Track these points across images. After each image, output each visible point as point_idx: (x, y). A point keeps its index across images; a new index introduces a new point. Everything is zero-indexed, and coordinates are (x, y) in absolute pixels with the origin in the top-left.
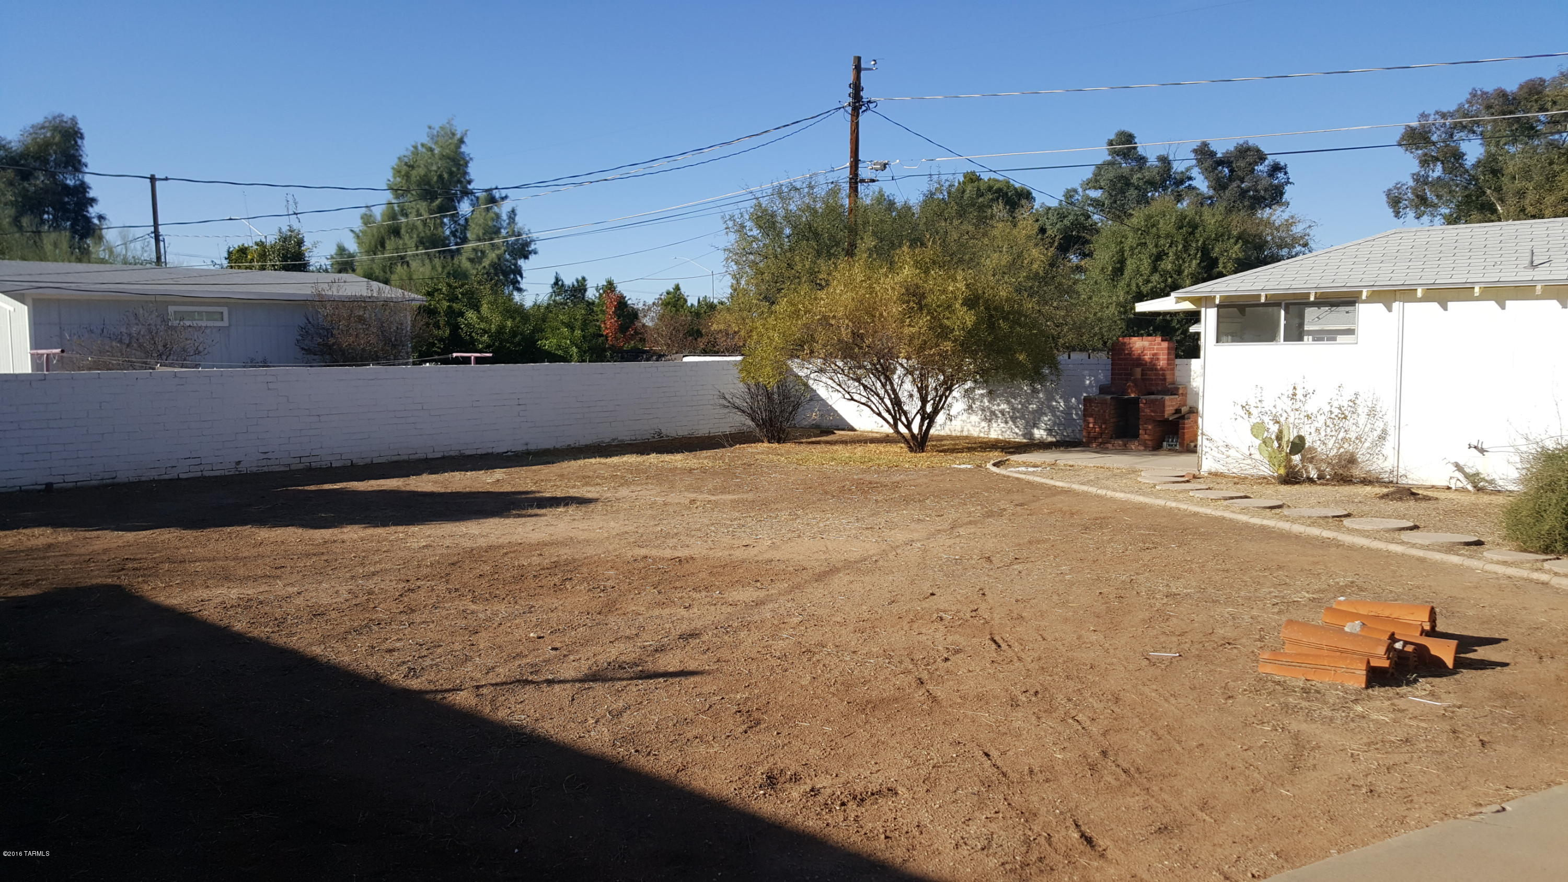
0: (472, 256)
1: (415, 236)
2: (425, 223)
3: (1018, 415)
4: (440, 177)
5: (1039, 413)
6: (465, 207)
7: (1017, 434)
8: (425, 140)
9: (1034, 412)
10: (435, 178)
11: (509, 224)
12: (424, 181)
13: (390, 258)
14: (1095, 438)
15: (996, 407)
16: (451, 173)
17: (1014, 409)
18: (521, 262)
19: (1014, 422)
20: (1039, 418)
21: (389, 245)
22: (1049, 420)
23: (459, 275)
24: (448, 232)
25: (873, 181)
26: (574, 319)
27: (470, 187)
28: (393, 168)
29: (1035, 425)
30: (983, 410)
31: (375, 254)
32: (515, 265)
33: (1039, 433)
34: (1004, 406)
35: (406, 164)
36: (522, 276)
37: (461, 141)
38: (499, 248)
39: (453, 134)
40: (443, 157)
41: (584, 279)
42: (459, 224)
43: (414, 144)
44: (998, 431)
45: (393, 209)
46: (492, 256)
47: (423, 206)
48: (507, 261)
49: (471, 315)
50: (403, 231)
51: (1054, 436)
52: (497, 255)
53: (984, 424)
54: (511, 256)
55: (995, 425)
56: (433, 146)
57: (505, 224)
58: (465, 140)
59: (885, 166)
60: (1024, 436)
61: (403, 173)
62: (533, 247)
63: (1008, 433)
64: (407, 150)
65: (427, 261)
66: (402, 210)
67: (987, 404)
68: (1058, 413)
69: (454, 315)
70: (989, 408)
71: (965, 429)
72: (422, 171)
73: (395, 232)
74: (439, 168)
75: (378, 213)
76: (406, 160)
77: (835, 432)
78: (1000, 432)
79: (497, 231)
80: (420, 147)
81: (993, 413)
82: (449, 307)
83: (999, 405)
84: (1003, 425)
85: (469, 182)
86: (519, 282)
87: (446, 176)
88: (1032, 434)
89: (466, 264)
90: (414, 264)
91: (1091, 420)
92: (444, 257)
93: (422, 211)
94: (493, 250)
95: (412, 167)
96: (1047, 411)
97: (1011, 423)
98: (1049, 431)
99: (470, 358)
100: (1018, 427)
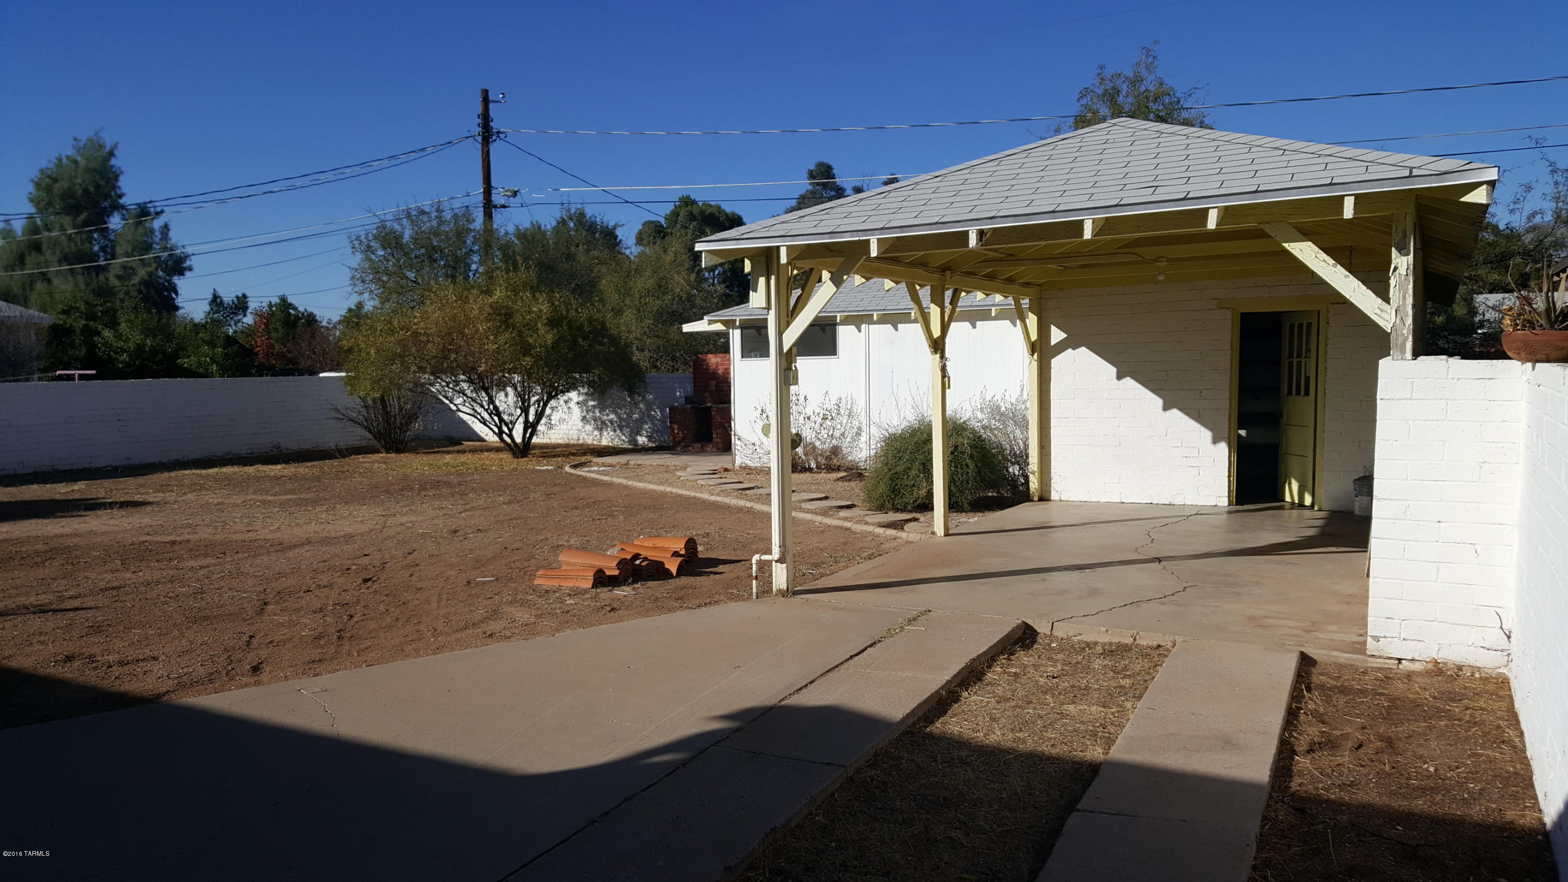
0: (120, 273)
1: (58, 252)
2: (70, 238)
3: (624, 424)
4: (86, 190)
5: (641, 422)
6: (115, 222)
7: (624, 441)
8: (70, 152)
9: (637, 421)
10: (80, 192)
11: (161, 239)
12: (68, 195)
13: (30, 275)
14: (680, 442)
15: (605, 417)
16: (98, 187)
17: (620, 418)
18: (176, 280)
19: (621, 430)
20: (641, 427)
21: (28, 260)
22: (650, 428)
23: (105, 292)
24: (96, 248)
25: (504, 207)
26: (217, 337)
27: (122, 201)
28: (32, 181)
29: (638, 433)
30: (595, 420)
31: (14, 270)
32: (170, 282)
33: (642, 440)
34: (612, 416)
35: (49, 177)
36: (177, 294)
37: (111, 154)
38: (150, 265)
39: (101, 146)
40: (88, 170)
41: (244, 296)
42: (109, 240)
43: (57, 155)
44: (607, 439)
45: (34, 224)
46: (143, 273)
47: (67, 220)
48: (160, 277)
49: (107, 333)
50: (44, 247)
51: (654, 442)
52: (148, 273)
53: (596, 433)
54: (164, 272)
55: (605, 433)
56: (79, 159)
57: (157, 240)
58: (116, 153)
59: (515, 194)
60: (630, 442)
61: (44, 185)
62: (188, 263)
63: (617, 440)
64: (50, 161)
65: (70, 278)
66: (46, 225)
67: (598, 414)
68: (656, 422)
69: (90, 333)
70: (600, 418)
71: (581, 438)
72: (65, 184)
73: (36, 247)
74: (84, 181)
75: (18, 226)
76: (49, 172)
77: (464, 443)
78: (609, 440)
79: (148, 248)
80: (64, 160)
81: (603, 423)
82: (85, 325)
83: (608, 415)
84: (612, 433)
85: (120, 196)
86: (174, 299)
87: (92, 189)
88: (636, 441)
89: (114, 282)
90: (56, 282)
91: (675, 426)
92: (88, 274)
93: (66, 226)
94: (144, 266)
95: (55, 180)
96: (647, 420)
97: (618, 431)
98: (650, 438)
99: (74, 375)
100: (624, 435)
